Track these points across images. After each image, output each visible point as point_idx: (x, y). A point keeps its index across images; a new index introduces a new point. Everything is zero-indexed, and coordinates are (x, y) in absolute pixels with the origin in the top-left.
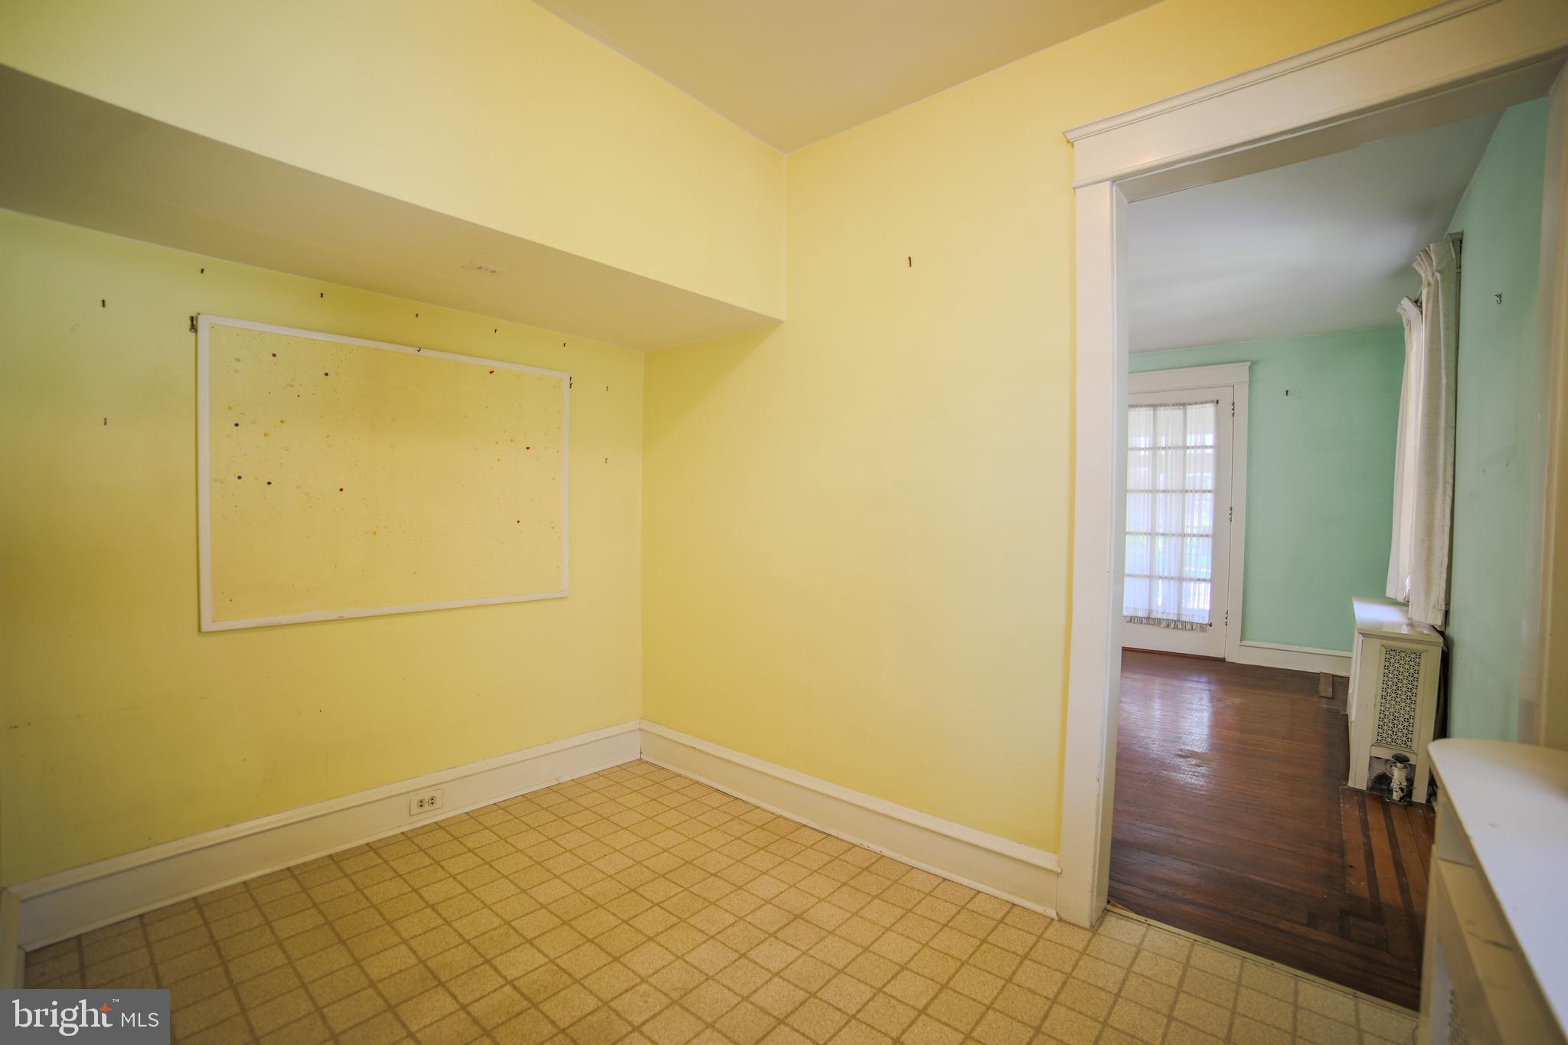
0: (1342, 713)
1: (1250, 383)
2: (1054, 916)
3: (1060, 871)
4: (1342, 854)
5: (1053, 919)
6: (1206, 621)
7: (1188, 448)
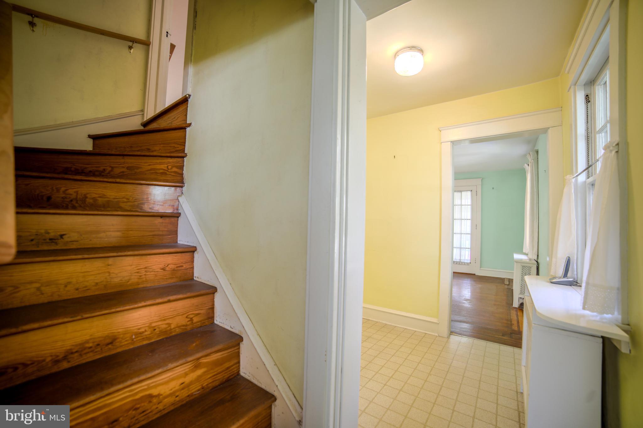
0: (511, 289)
1: (482, 185)
2: (437, 335)
3: (438, 322)
4: (511, 322)
5: (437, 336)
6: (469, 262)
7: (462, 205)
